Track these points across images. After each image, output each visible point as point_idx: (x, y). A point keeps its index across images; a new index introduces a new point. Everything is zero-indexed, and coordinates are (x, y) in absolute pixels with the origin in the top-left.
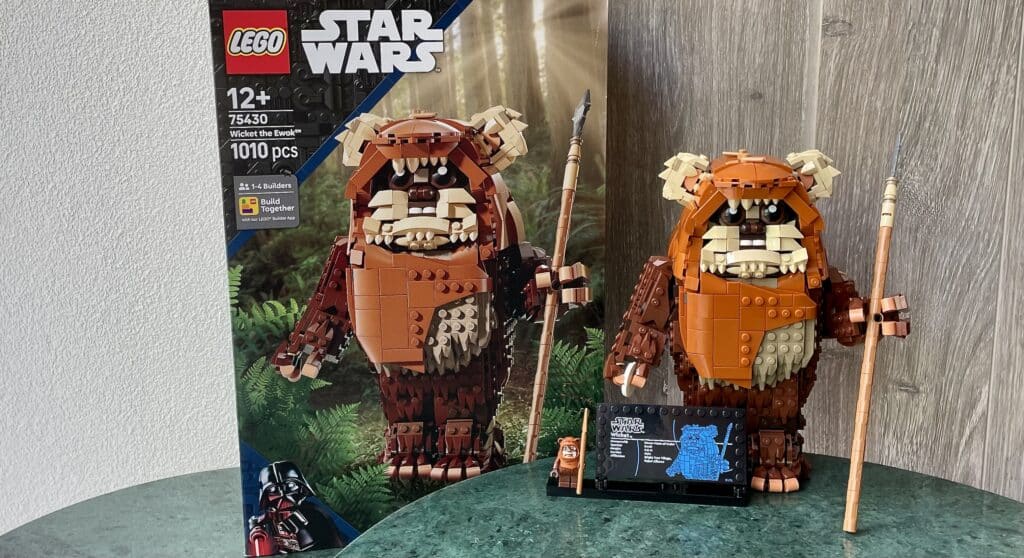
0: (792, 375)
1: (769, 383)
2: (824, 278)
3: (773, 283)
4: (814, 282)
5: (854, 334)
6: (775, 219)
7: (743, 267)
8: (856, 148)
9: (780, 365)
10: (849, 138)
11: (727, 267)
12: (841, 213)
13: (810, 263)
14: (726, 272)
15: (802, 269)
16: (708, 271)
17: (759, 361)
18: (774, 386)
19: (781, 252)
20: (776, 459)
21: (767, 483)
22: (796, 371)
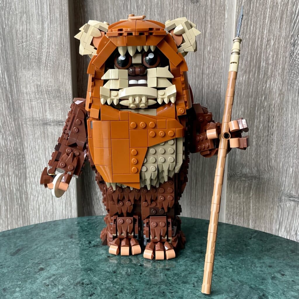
0: (169, 178)
1: (154, 184)
2: (187, 108)
3: (153, 113)
4: (181, 110)
5: (210, 148)
6: (153, 63)
7: (131, 99)
8: (263, 33)
9: (159, 173)
10: (258, 26)
11: (120, 100)
12: (253, 79)
13: (178, 96)
14: (119, 104)
15: (173, 100)
16: (106, 103)
17: (144, 169)
18: (158, 187)
19: (158, 89)
20: (161, 236)
21: (154, 253)
22: (172, 175)
